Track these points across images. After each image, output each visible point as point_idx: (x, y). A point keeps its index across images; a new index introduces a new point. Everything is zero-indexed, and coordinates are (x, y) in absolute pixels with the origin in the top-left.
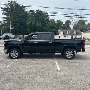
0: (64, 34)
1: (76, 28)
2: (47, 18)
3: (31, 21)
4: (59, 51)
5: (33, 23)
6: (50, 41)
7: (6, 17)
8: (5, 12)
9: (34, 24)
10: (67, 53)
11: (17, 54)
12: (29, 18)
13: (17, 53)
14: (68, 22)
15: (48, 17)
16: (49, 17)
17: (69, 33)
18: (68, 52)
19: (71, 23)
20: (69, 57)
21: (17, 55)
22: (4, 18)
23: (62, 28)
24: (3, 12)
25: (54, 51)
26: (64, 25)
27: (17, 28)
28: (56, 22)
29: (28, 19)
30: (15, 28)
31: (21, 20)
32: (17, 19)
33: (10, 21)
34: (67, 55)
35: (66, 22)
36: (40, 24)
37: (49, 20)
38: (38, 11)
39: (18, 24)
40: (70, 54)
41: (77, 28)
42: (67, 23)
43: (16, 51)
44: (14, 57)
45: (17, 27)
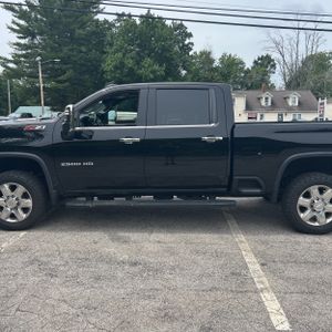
0: (248, 107)
1: (294, 83)
2: (184, 45)
3: (120, 55)
4: (259, 186)
5: (130, 63)
6: (210, 132)
7: (22, 41)
8: (22, 22)
9: (131, 69)
10: (302, 201)
11: (29, 203)
12: (111, 45)
13: (25, 196)
14: (265, 63)
15: (186, 42)
16: (192, 40)
17: (269, 104)
18: (307, 195)
19: (274, 66)
20: (314, 219)
21: (25, 210)
22: (18, 44)
23: (242, 83)
24: (14, 22)
25: (229, 187)
26: (248, 71)
27: (67, 84)
28: (217, 63)
29: (107, 49)
30: (60, 86)
31: (81, 52)
32: (65, 49)
33: (38, 58)
34: (303, 209)
35: (255, 62)
36: (156, 67)
37: (191, 53)
38: (147, 18)
39: (71, 71)
40: (318, 205)
41: (299, 85)
42: (261, 65)
43: (21, 189)
44: (12, 216)
45: (65, 81)
